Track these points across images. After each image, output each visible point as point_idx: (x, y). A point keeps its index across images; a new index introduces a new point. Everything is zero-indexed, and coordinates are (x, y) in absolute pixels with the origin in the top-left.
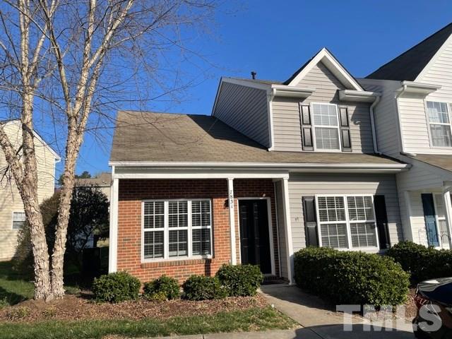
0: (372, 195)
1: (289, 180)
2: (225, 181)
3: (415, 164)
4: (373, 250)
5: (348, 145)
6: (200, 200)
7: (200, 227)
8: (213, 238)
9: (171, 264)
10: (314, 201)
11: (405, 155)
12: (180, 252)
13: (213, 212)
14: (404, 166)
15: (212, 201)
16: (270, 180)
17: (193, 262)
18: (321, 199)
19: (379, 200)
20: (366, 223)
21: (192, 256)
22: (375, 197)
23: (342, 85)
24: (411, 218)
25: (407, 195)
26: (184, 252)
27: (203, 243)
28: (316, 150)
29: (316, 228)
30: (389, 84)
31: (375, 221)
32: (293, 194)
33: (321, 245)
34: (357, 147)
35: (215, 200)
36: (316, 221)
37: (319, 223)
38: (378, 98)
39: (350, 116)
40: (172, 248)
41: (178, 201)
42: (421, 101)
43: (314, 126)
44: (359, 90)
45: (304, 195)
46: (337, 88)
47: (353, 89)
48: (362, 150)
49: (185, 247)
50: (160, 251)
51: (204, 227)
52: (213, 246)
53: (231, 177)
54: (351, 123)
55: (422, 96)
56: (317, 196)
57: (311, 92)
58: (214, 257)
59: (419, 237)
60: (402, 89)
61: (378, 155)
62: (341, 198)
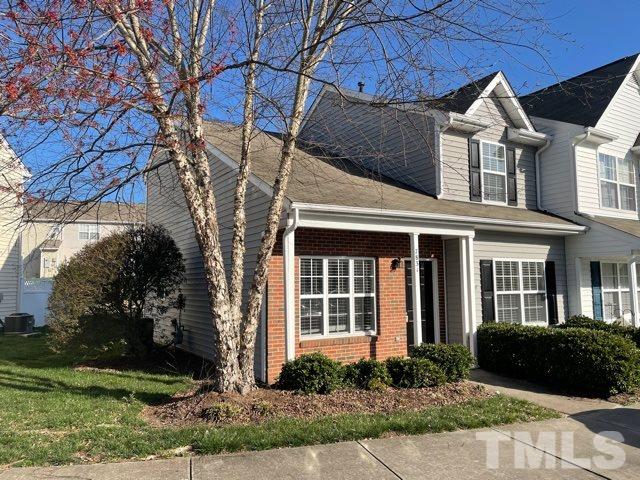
0: (543, 261)
1: (474, 240)
2: (407, 237)
3: (594, 227)
4: (545, 324)
5: (513, 200)
6: (363, 259)
7: (363, 295)
8: (378, 309)
9: (333, 343)
10: (492, 265)
11: (580, 215)
12: (339, 327)
13: (377, 275)
14: (582, 228)
15: (377, 261)
16: (439, 237)
17: (358, 340)
18: (498, 263)
19: (550, 265)
20: (538, 294)
21: (355, 332)
22: (547, 263)
23: (513, 123)
24: (582, 289)
25: (578, 260)
26: (343, 327)
27: (368, 315)
28: (484, 202)
29: (493, 298)
30: (565, 128)
31: (545, 292)
32: (473, 253)
33: (497, 320)
34: (522, 202)
35: (381, 260)
36: (493, 290)
37: (496, 293)
38: (548, 143)
39: (517, 162)
40: (333, 322)
41: (339, 259)
42: (593, 151)
43: (483, 171)
44: (531, 131)
45: (482, 258)
46: (505, 124)
47: (526, 128)
48: (527, 205)
49: (346, 321)
50: (318, 325)
51: (368, 295)
52: (378, 320)
53: (416, 231)
54: (518, 171)
55: (595, 145)
56: (495, 260)
57: (486, 127)
58: (379, 333)
59: (587, 310)
60: (584, 135)
61: (545, 212)
62: (515, 264)
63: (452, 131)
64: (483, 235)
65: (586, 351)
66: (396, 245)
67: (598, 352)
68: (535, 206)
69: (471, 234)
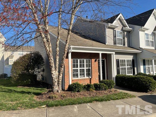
0: (132, 59)
1: (115, 54)
2: (98, 54)
3: (144, 51)
4: (132, 75)
5: (124, 45)
6: (88, 59)
7: (88, 68)
8: (92, 72)
9: (81, 80)
10: (119, 60)
11: (140, 48)
12: (82, 76)
13: (91, 63)
14: (141, 51)
15: (91, 60)
16: (106, 54)
17: (87, 79)
18: (121, 60)
19: (133, 60)
20: (130, 67)
21: (86, 77)
22: (132, 60)
23: (124, 26)
24: (141, 66)
25: (140, 59)
27: (89, 73)
28: (117, 45)
30: (137, 27)
31: (132, 67)
32: (115, 58)
33: (120, 74)
34: (126, 45)
36: (119, 66)
37: (120, 67)
38: (133, 30)
39: (125, 35)
40: (81, 75)
41: (82, 59)
42: (144, 32)
43: (117, 37)
44: (128, 28)
45: (117, 59)
46: (122, 26)
47: (127, 27)
48: (127, 46)
49: (84, 74)
50: (77, 75)
51: (89, 68)
52: (92, 74)
53: (101, 52)
54: (125, 38)
55: (144, 31)
56: (120, 59)
57: (117, 27)
58: (92, 77)
59: (142, 71)
60: (141, 29)
61: (132, 48)
62: (125, 60)
63: (109, 28)
64: (117, 53)
65: (142, 81)
66: (96, 56)
67: (145, 81)
68: (130, 46)
69: (114, 53)
